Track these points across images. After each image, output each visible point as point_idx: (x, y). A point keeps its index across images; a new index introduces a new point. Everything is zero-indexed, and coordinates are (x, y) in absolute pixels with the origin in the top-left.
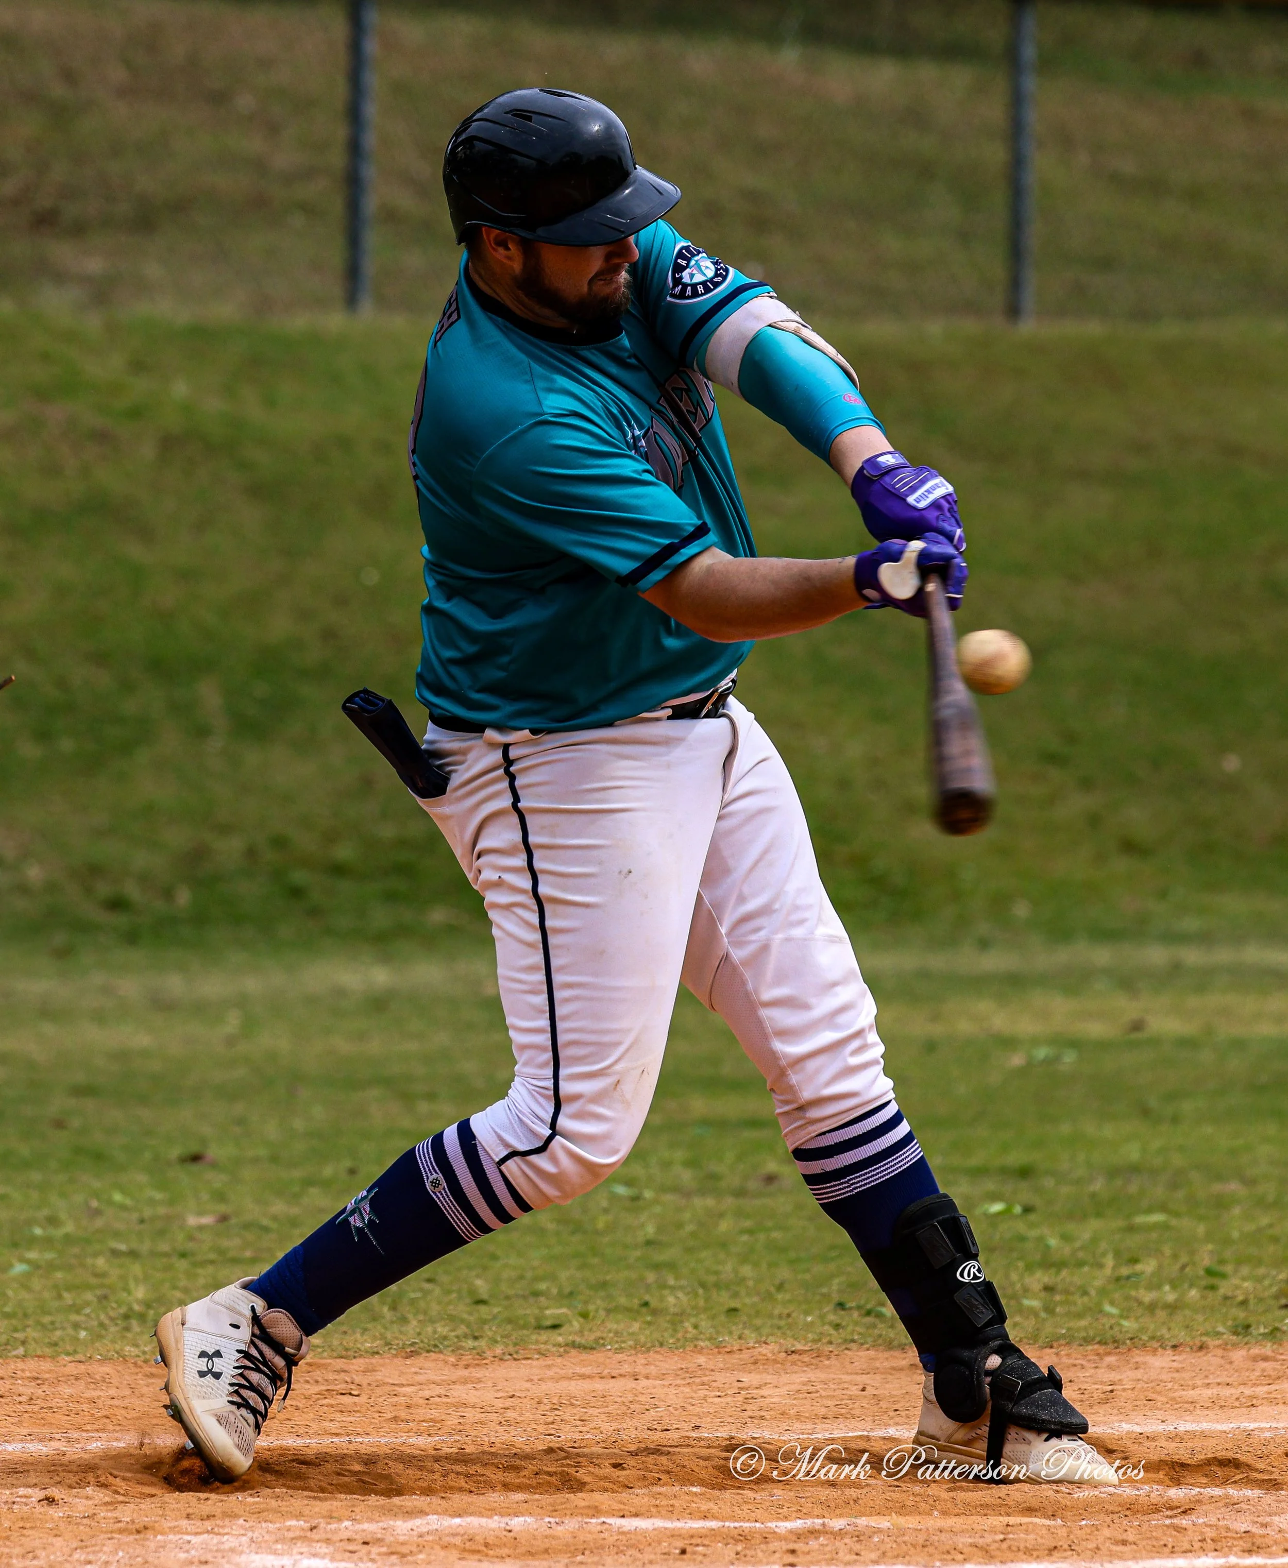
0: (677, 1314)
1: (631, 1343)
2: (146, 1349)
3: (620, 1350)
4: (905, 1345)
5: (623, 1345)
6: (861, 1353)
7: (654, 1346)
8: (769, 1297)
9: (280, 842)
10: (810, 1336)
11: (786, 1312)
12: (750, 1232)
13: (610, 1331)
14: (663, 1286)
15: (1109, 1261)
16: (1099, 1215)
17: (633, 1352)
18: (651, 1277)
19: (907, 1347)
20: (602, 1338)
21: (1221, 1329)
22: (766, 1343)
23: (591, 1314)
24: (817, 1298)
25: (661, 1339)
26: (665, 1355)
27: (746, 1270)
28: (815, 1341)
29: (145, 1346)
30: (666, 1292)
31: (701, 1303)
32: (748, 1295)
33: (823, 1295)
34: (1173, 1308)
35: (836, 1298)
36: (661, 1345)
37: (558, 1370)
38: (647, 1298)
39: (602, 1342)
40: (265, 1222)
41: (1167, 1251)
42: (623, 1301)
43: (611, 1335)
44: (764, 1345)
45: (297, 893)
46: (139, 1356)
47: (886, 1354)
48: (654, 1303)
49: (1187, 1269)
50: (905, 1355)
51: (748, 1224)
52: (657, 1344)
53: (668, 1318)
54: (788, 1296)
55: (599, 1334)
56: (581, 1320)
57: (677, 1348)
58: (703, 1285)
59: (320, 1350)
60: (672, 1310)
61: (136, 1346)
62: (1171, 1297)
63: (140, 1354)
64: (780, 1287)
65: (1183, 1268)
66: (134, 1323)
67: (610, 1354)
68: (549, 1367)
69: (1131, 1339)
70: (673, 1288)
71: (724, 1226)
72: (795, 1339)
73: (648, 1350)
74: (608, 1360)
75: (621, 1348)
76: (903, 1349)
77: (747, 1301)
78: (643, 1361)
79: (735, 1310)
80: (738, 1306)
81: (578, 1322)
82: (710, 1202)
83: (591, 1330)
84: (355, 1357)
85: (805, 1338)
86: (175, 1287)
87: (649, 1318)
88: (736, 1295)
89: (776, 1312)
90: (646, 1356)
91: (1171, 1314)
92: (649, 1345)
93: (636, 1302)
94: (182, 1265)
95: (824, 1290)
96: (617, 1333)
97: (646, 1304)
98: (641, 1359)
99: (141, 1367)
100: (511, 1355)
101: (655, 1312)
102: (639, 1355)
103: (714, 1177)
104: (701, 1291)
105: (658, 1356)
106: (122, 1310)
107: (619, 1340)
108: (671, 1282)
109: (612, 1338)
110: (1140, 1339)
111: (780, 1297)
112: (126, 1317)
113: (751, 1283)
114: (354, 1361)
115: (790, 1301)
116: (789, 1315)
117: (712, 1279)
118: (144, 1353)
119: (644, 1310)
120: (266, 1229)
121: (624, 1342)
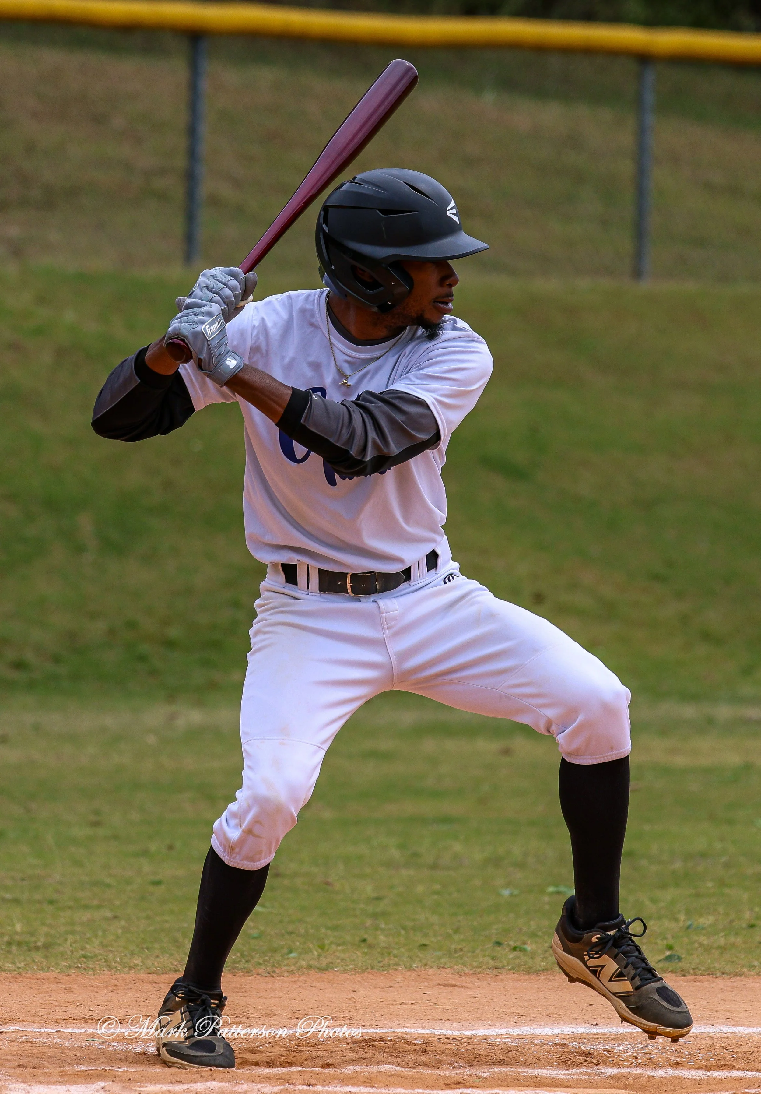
0: (385, 948)
1: (352, 966)
2: (20, 966)
3: (345, 971)
4: (539, 971)
5: (347, 968)
6: (508, 976)
7: (367, 969)
8: (449, 936)
9: (131, 625)
10: (475, 964)
11: (460, 947)
12: (438, 893)
13: (338, 958)
14: (377, 928)
15: (682, 917)
16: (677, 885)
17: (353, 973)
18: (369, 922)
19: (540, 972)
20: (332, 963)
21: (756, 963)
22: (443, 968)
23: (326, 947)
24: (482, 938)
25: (372, 964)
26: (375, 974)
27: (434, 919)
28: (477, 967)
29: (20, 963)
30: (379, 932)
31: (402, 940)
32: (435, 936)
33: (486, 936)
34: (723, 949)
35: (494, 939)
36: (372, 968)
37: (301, 984)
38: (366, 936)
39: (331, 965)
40: (108, 880)
41: (721, 910)
42: (348, 938)
43: (339, 961)
44: (442, 969)
45: (142, 658)
46: (15, 971)
47: (526, 977)
48: (370, 940)
49: (734, 924)
50: (539, 978)
51: (437, 887)
52: (370, 967)
53: (379, 950)
54: (462, 937)
55: (330, 960)
56: (320, 951)
57: (383, 970)
58: (404, 928)
59: (139, 968)
60: (382, 945)
61: (14, 963)
62: (722, 941)
63: (16, 969)
64: (457, 931)
65: (731, 922)
66: (14, 948)
67: (337, 973)
68: (295, 982)
69: (694, 969)
70: (383, 930)
71: (420, 889)
72: (465, 966)
73: (364, 971)
74: (336, 978)
75: (345, 970)
76: (538, 973)
77: (433, 939)
78: (359, 979)
79: (424, 945)
80: (427, 943)
81: (317, 951)
82: (412, 872)
83: (325, 957)
84: (163, 973)
85: (471, 965)
86: (43, 924)
87: (366, 950)
88: (426, 935)
89: (453, 947)
90: (362, 975)
91: (722, 953)
92: (364, 968)
93: (357, 939)
94: (49, 909)
95: (487, 933)
96: (343, 960)
97: (364, 941)
98: (358, 978)
99: (16, 978)
100: (269, 973)
101: (371, 947)
102: (357, 975)
103: (416, 855)
104: (403, 932)
105: (370, 976)
106: (6, 938)
107: (344, 964)
108: (383, 926)
109: (339, 963)
110: (700, 970)
111: (456, 937)
112: (9, 944)
113: (437, 928)
114: (162, 976)
115: (463, 940)
116: (461, 950)
117: (410, 924)
118: (19, 968)
119: (363, 944)
120: (109, 886)
121: (347, 966)
